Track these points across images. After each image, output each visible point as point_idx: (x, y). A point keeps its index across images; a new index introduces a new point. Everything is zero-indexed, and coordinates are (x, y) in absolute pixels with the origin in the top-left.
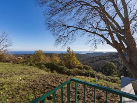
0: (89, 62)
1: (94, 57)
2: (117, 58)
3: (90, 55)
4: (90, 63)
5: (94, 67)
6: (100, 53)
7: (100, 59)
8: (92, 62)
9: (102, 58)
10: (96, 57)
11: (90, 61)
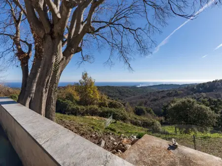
0: (150, 99)
1: (159, 92)
2: (197, 94)
3: (154, 88)
4: (152, 101)
5: (158, 107)
6: (171, 85)
7: (169, 95)
8: (155, 100)
9: (172, 93)
10: (162, 91)
11: (152, 98)
